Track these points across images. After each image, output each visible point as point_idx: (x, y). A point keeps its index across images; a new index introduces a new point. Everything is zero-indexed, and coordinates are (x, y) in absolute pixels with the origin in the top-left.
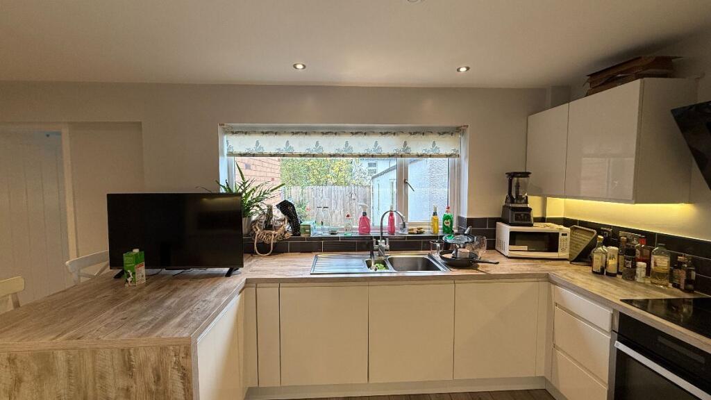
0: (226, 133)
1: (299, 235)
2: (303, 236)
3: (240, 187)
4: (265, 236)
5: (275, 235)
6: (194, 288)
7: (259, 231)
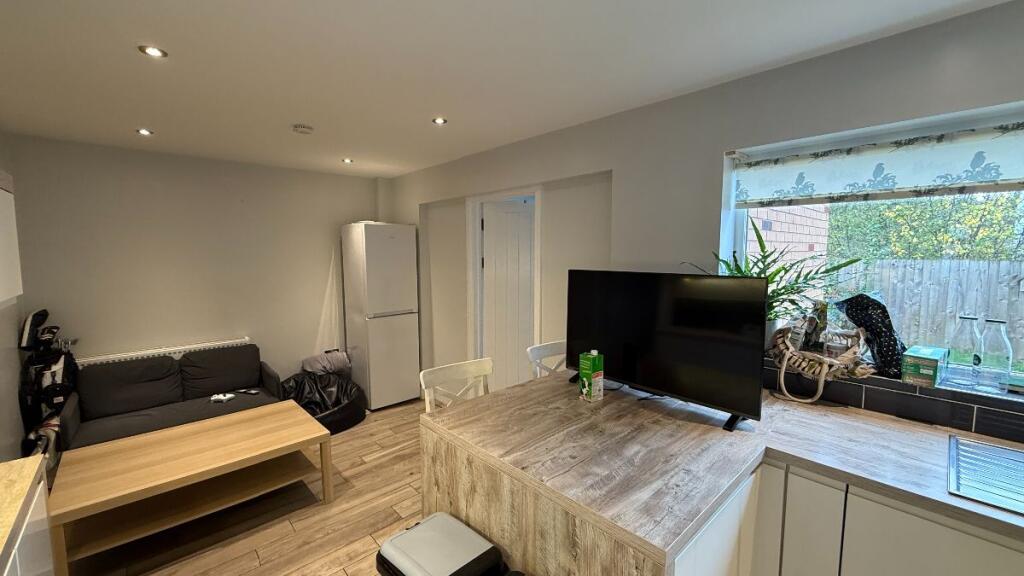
0: (736, 166)
1: (899, 376)
2: (909, 380)
3: (756, 264)
4: (804, 364)
5: (831, 366)
6: (671, 436)
7: (792, 352)
